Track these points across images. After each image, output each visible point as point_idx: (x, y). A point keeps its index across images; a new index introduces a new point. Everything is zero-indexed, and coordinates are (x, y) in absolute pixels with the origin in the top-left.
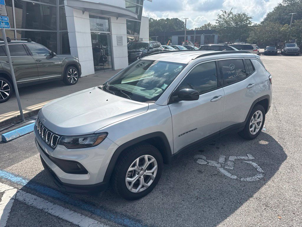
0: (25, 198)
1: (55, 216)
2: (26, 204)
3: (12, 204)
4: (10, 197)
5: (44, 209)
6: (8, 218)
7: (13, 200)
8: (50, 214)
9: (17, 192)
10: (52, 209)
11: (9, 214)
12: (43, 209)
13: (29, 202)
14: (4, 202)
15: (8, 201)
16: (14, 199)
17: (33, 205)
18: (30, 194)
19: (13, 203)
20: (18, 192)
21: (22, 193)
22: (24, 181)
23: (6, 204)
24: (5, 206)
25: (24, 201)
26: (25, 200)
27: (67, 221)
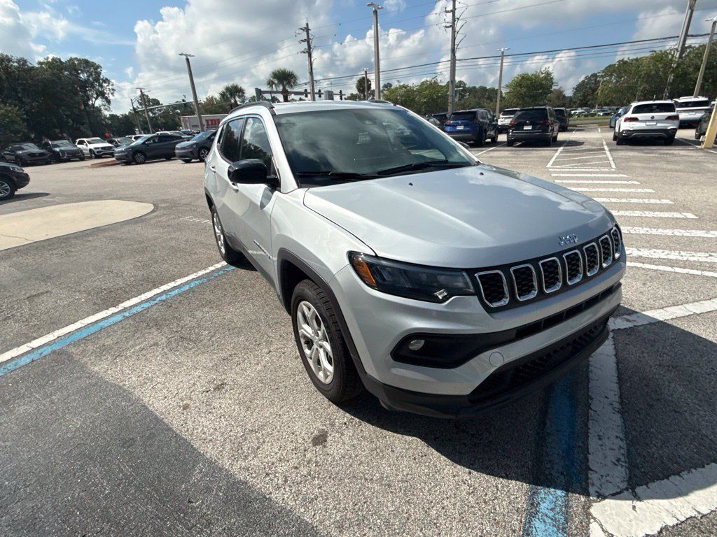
0: (610, 465)
1: (620, 388)
2: (628, 450)
3: (652, 485)
4: (634, 507)
5: (617, 410)
6: (693, 470)
7: (639, 490)
8: (621, 397)
9: (604, 498)
10: (606, 397)
11: (684, 474)
12: (618, 412)
13: (616, 447)
14: (664, 514)
15: (651, 501)
16: (633, 489)
17: (621, 435)
18: (590, 457)
19: (646, 484)
20: (602, 497)
21: (597, 483)
22: (544, 507)
23: (664, 503)
24: (672, 501)
25: (623, 459)
26: (618, 460)
27: (618, 369)
